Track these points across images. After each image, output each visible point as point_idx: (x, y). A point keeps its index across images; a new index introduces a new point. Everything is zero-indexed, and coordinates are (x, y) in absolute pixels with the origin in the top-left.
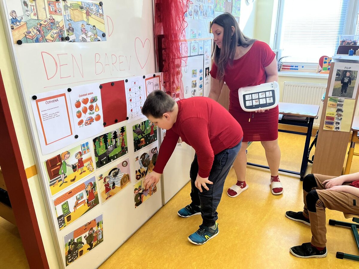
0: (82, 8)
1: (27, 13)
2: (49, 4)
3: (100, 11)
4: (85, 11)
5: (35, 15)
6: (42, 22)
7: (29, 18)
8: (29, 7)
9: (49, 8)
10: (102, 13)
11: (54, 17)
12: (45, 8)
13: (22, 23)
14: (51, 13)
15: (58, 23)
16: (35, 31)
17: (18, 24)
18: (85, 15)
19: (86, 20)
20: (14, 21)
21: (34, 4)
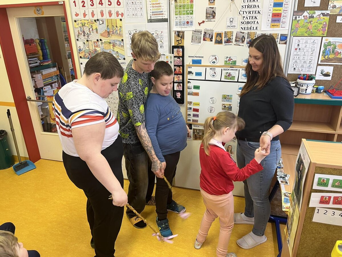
0: (110, 43)
1: (84, 47)
2: (94, 43)
3: (122, 44)
4: (112, 45)
5: (88, 48)
6: (91, 51)
7: (86, 49)
8: (86, 44)
9: (94, 45)
10: (123, 45)
11: (96, 48)
12: (92, 45)
13: (83, 51)
14: (95, 46)
15: (98, 51)
16: (88, 54)
17: (81, 51)
18: (112, 47)
19: (112, 49)
20: (80, 50)
21: (88, 43)
